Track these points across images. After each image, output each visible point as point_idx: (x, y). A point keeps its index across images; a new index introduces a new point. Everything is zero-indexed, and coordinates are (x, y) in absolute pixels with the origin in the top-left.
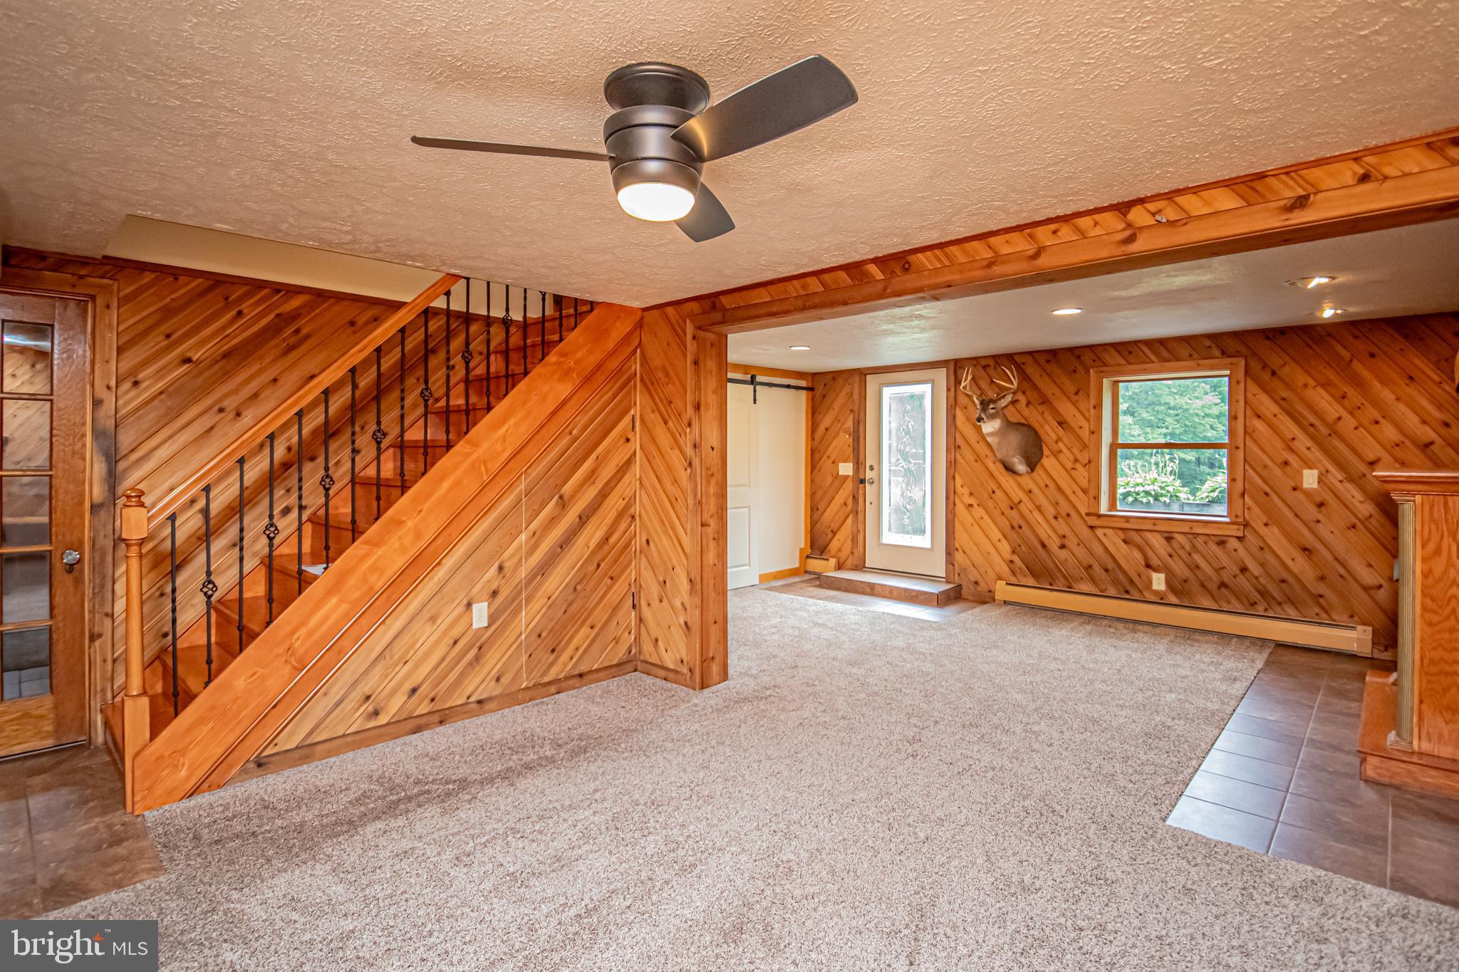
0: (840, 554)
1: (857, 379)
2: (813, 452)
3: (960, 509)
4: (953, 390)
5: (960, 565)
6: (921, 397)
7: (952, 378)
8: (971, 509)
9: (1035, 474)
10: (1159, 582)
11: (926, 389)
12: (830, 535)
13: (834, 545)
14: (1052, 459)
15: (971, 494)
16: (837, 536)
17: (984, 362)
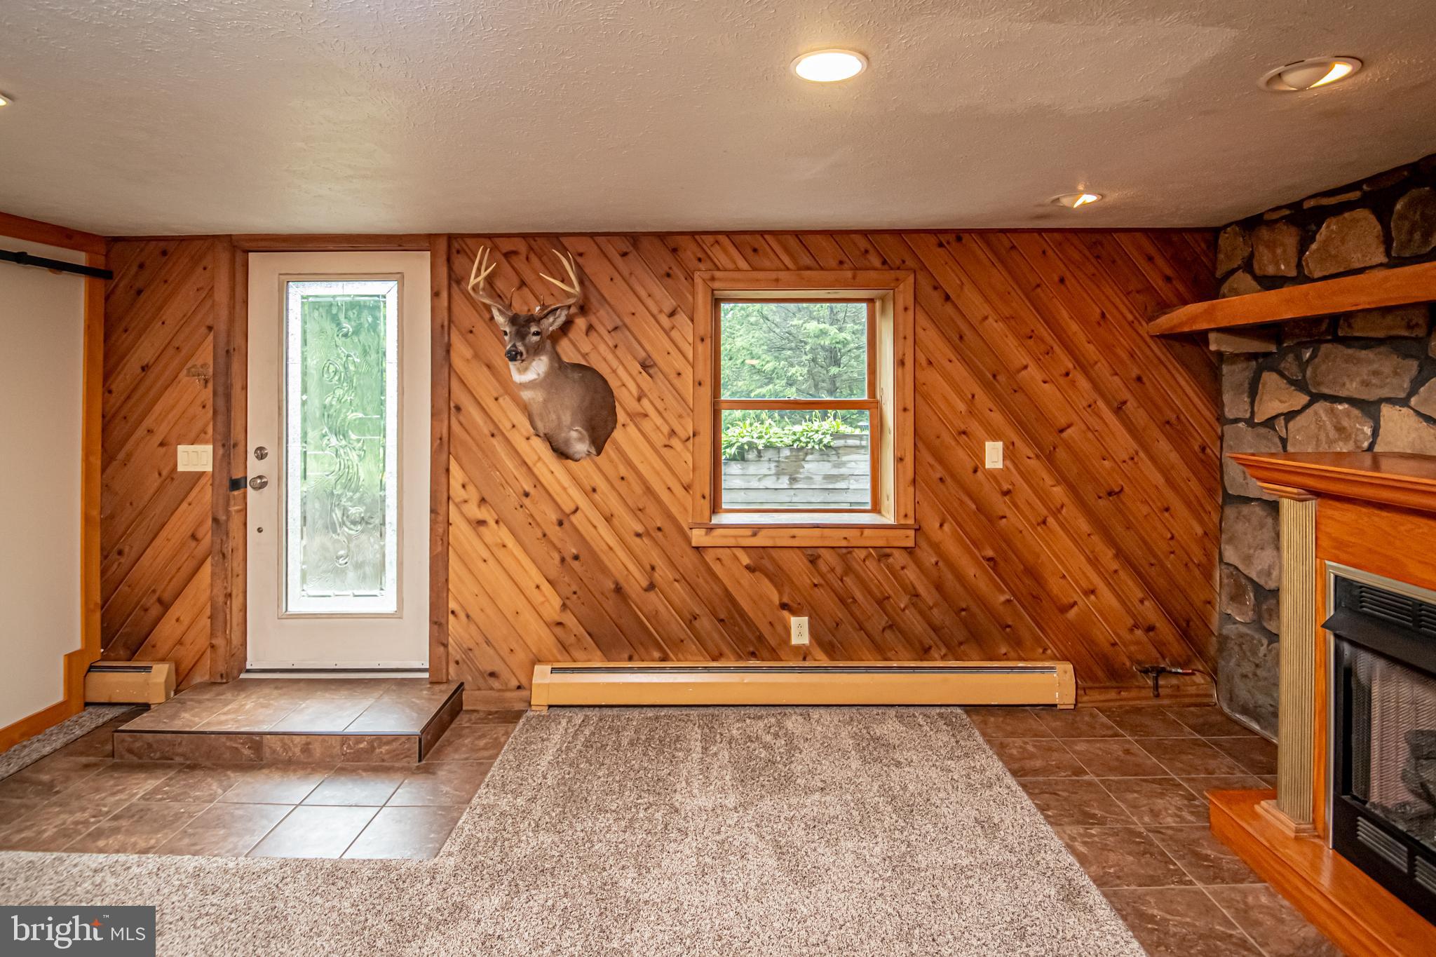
0: (181, 652)
1: (224, 257)
2: (107, 422)
3: (460, 531)
4: (444, 295)
5: (460, 646)
6: (374, 307)
7: (443, 271)
8: (482, 529)
9: (600, 460)
10: (799, 630)
11: (389, 289)
12: (155, 610)
13: (167, 631)
14: (632, 429)
15: (483, 500)
16: (175, 611)
17: (506, 246)
